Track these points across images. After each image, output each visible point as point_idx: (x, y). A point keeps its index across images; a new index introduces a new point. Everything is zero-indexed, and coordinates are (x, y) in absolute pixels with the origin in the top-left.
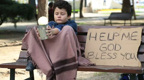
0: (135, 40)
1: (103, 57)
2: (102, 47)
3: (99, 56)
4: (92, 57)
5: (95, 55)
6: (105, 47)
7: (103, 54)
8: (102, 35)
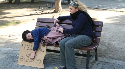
0: (43, 51)
1: (27, 60)
2: (28, 54)
3: (26, 60)
4: (22, 59)
5: (24, 58)
6: (29, 54)
7: (28, 59)
8: (28, 46)
